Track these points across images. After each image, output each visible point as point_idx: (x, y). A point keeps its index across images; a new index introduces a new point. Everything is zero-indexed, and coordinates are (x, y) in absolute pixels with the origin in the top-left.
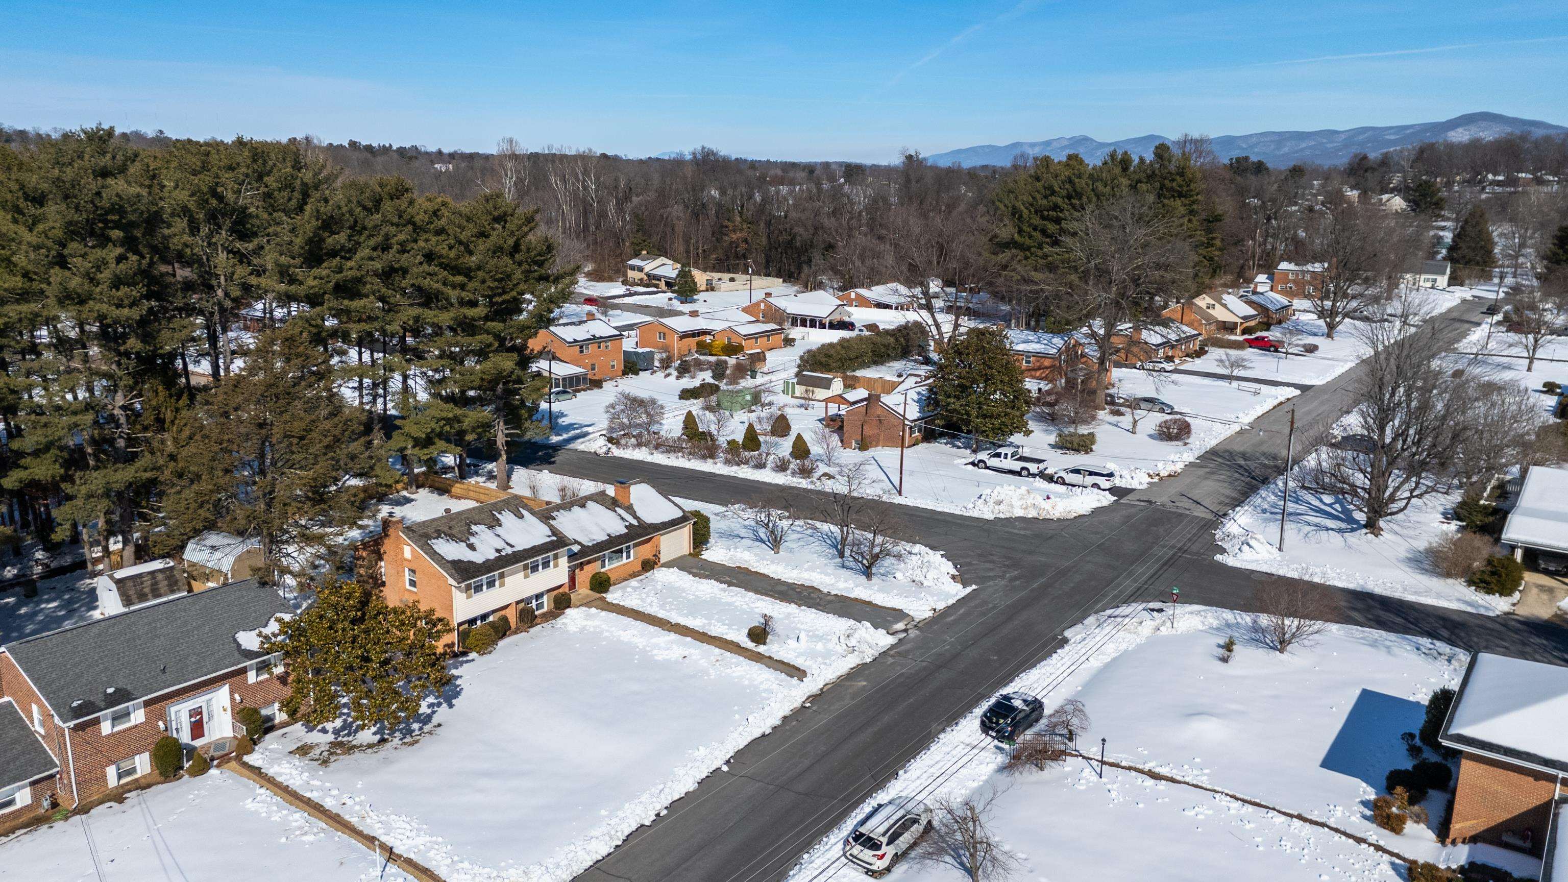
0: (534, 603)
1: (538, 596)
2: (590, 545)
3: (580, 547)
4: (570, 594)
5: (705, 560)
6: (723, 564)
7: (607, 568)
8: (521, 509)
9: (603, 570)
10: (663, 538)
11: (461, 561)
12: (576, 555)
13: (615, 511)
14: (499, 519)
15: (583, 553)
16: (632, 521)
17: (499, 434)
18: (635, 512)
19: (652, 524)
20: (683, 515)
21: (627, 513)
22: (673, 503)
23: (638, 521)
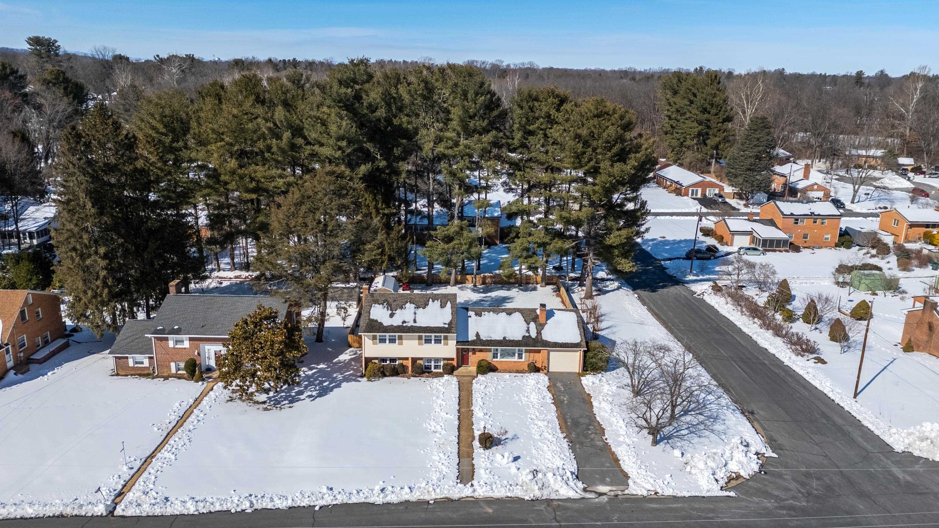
0: (433, 364)
1: (437, 360)
2: (484, 339)
3: (475, 338)
4: (459, 366)
5: (581, 381)
6: (584, 388)
7: (498, 359)
8: (449, 302)
9: (494, 360)
10: (552, 354)
11: (376, 321)
12: (467, 342)
13: (528, 324)
14: (428, 305)
15: (473, 343)
16: (533, 334)
17: (589, 261)
18: (543, 329)
19: (546, 341)
20: (578, 343)
21: (537, 328)
22: (580, 332)
23: (538, 335)
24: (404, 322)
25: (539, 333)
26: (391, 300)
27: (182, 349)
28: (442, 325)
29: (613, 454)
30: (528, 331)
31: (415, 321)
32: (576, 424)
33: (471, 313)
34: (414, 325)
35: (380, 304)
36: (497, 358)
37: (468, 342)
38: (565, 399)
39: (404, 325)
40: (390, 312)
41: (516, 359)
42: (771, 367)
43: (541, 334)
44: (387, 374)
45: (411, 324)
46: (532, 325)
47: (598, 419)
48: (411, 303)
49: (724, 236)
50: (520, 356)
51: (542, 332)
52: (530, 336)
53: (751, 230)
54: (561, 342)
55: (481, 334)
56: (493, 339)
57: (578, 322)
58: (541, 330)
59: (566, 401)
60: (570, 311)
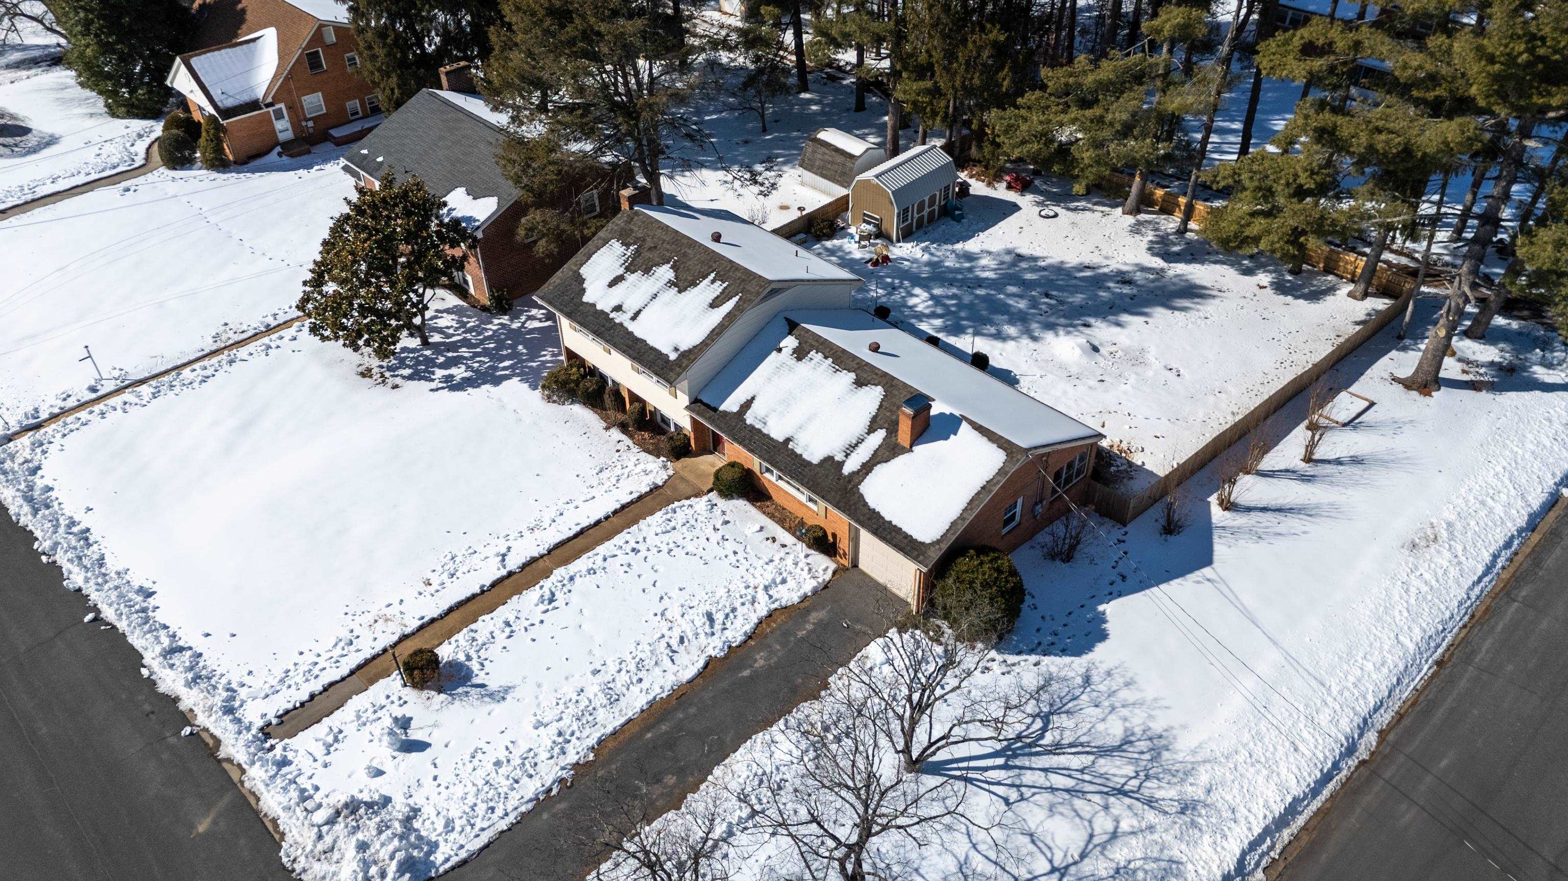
2: (749, 421)
4: (700, 448)
6: (844, 662)
7: (773, 479)
8: (736, 299)
9: (766, 475)
11: (583, 282)
13: (871, 430)
14: (696, 285)
15: (721, 418)
16: (853, 463)
18: (886, 461)
19: (861, 496)
20: (923, 544)
21: (876, 452)
22: (961, 517)
23: (859, 471)
25: (867, 468)
26: (648, 244)
28: (664, 350)
30: (852, 448)
31: (635, 316)
32: (662, 746)
33: (790, 343)
34: (627, 324)
35: (624, 244)
36: (774, 473)
37: (715, 410)
38: (760, 663)
39: (612, 315)
40: (621, 271)
43: (869, 473)
45: (625, 318)
46: (876, 439)
47: (719, 768)
48: (672, 267)
51: (878, 467)
52: (841, 464)
54: (887, 518)
55: (755, 405)
56: (765, 431)
57: (983, 488)
58: (879, 463)
59: (746, 673)
60: (999, 447)
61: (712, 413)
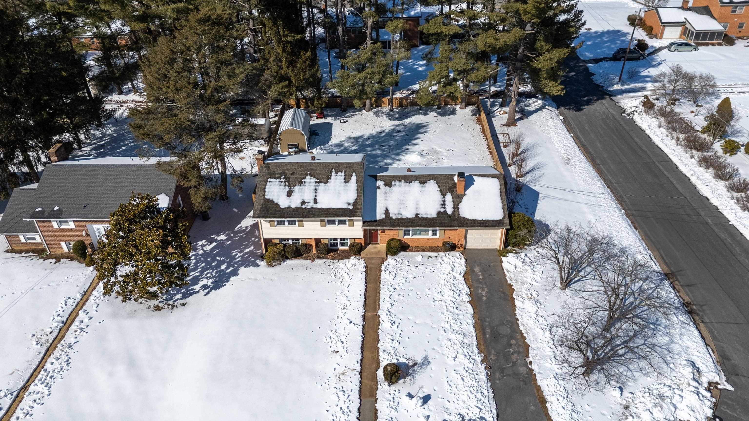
0: (339, 242)
1: (343, 239)
2: (394, 217)
3: (384, 216)
4: (367, 244)
5: (502, 262)
6: (505, 276)
7: (410, 237)
8: (354, 174)
9: (406, 237)
10: (469, 232)
11: (272, 201)
12: (374, 222)
13: (444, 195)
14: (330, 178)
15: (382, 223)
16: (449, 210)
17: (514, 85)
18: (461, 202)
19: (464, 218)
20: (500, 220)
21: (453, 201)
22: (503, 205)
23: (454, 211)
24: (303, 203)
25: (456, 207)
26: (289, 173)
27: (68, 229)
28: (345, 206)
29: (538, 388)
30: (443, 205)
31: (315, 201)
32: (496, 336)
33: (380, 183)
34: (315, 206)
35: (276, 178)
36: (409, 235)
37: (376, 221)
38: (484, 293)
39: (304, 206)
40: (287, 189)
41: (430, 236)
42: (715, 228)
43: (458, 209)
44: (289, 257)
45: (311, 205)
46: (449, 197)
47: (521, 328)
48: (311, 176)
49: (654, 27)
50: (434, 233)
51: (460, 206)
52: (445, 212)
53: (684, 20)
54: (480, 219)
55: (390, 211)
56: (404, 217)
57: (501, 192)
58: (458, 204)
59: (484, 298)
60: (493, 177)
61: (376, 223)
